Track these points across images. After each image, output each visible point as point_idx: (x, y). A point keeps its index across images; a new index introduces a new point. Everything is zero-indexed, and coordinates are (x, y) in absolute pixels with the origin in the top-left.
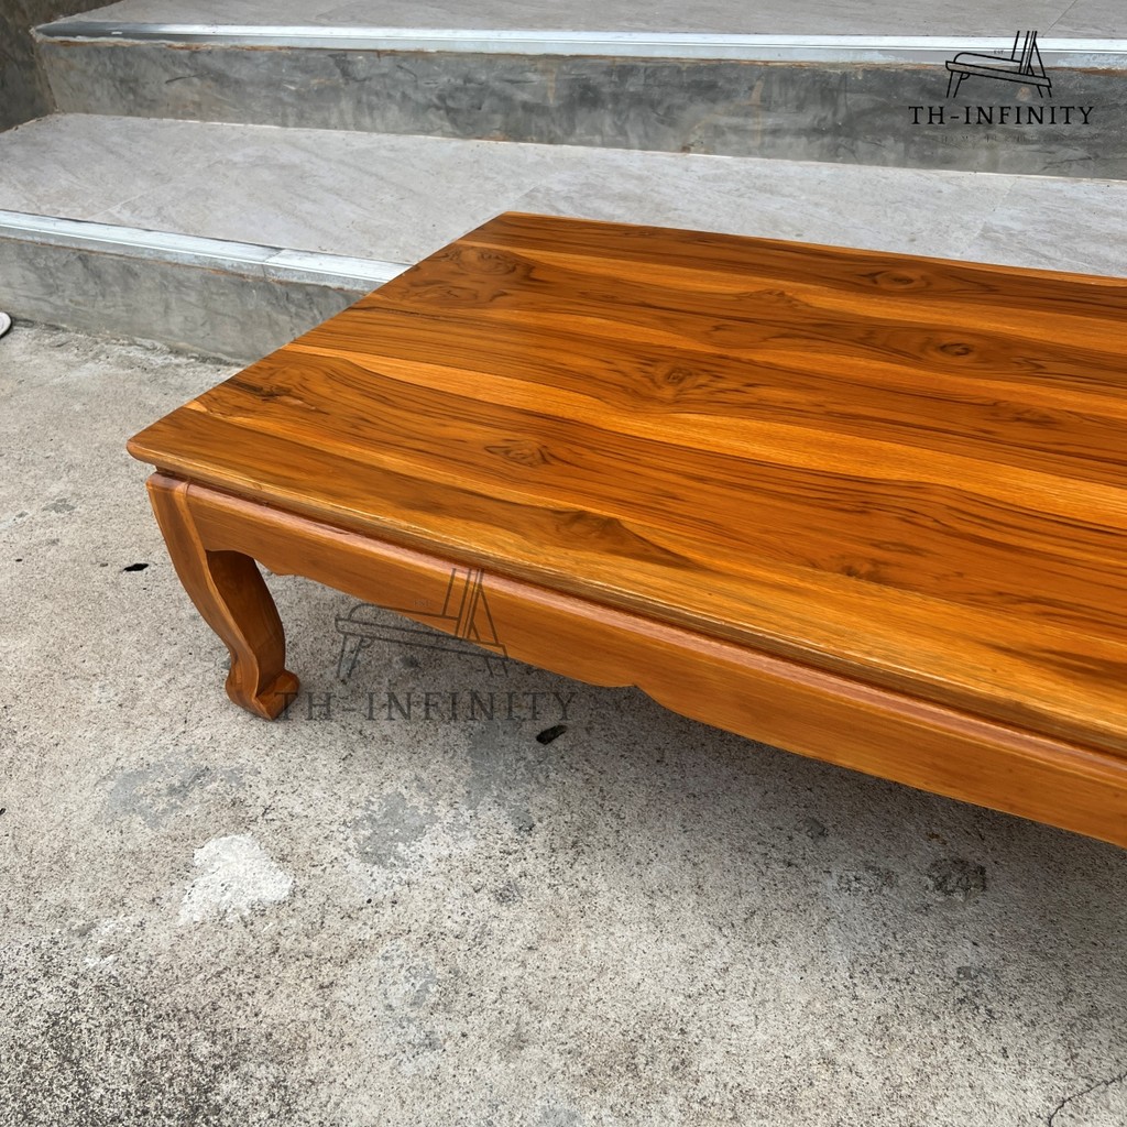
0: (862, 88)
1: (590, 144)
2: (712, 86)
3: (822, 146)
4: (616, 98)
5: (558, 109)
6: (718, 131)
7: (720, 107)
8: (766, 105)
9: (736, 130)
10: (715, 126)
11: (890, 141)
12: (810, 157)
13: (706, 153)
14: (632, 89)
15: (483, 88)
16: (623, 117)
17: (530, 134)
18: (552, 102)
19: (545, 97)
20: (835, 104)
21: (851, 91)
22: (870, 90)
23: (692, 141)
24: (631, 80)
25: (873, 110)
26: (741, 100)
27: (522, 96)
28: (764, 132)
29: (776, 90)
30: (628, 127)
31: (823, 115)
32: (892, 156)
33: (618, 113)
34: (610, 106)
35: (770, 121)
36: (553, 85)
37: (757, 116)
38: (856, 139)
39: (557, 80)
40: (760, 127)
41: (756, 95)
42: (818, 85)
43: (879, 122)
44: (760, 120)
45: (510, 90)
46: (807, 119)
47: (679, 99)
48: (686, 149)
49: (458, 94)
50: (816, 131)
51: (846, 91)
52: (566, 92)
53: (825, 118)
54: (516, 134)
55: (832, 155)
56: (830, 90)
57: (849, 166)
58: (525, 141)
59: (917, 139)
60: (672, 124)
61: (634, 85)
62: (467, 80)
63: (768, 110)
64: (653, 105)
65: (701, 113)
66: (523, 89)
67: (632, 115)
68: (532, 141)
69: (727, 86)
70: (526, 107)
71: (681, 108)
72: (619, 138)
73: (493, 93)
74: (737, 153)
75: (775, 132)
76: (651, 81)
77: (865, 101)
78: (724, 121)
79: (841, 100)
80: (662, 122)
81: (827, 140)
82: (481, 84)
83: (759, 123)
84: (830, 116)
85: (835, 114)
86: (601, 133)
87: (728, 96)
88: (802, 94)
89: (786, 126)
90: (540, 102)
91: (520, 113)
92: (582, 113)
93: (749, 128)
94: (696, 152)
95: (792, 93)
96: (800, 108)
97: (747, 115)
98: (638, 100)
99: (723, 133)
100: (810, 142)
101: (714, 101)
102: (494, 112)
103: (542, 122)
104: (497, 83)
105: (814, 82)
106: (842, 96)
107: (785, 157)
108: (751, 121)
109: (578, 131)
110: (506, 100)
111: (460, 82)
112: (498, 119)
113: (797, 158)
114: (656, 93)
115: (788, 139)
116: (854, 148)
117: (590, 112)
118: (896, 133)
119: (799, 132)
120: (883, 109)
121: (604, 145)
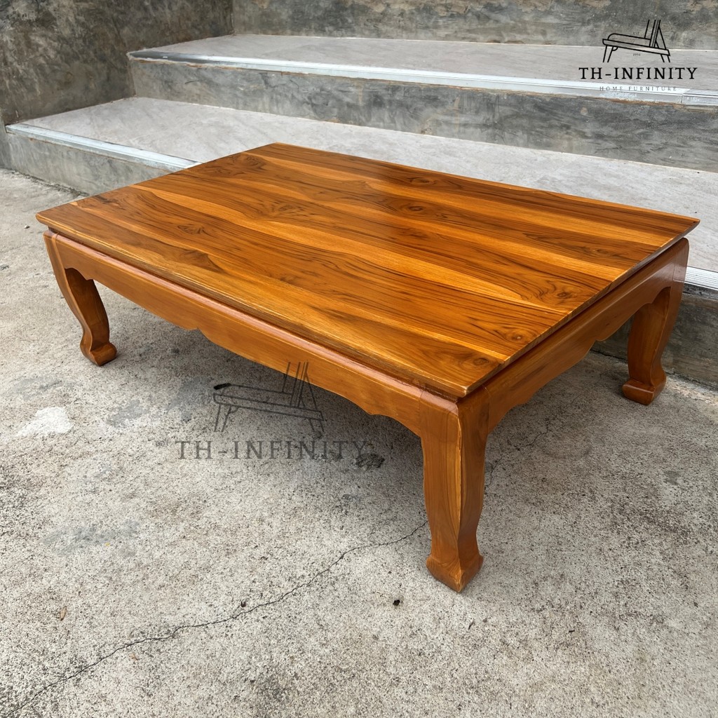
0: (506, 104)
1: (378, 127)
2: (435, 99)
3: (488, 134)
4: (390, 102)
5: (364, 107)
6: (438, 123)
7: (439, 110)
8: (461, 110)
9: (447, 123)
10: (437, 121)
11: (520, 133)
12: (482, 140)
13: (433, 135)
14: (398, 99)
15: (329, 94)
16: (394, 113)
17: (350, 119)
18: (361, 103)
19: (357, 100)
20: (493, 111)
21: (501, 105)
22: (510, 105)
23: (426, 128)
24: (398, 93)
25: (513, 115)
26: (449, 107)
27: (347, 99)
28: (460, 125)
29: (465, 102)
30: (396, 118)
31: (488, 117)
32: (521, 141)
33: (391, 111)
34: (388, 107)
35: (463, 119)
36: (361, 94)
37: (457, 116)
38: (504, 131)
39: (363, 92)
40: (458, 122)
41: (456, 105)
42: (485, 101)
43: (515, 122)
44: (458, 118)
45: (341, 95)
46: (480, 119)
47: (420, 105)
48: (423, 132)
49: (317, 97)
50: (485, 126)
51: (499, 105)
52: (367, 98)
53: (488, 119)
54: (343, 119)
55: (492, 139)
56: (492, 104)
57: (501, 146)
58: (347, 123)
59: (533, 132)
60: (417, 118)
61: (399, 96)
62: (322, 89)
63: (462, 113)
64: (408, 107)
65: (430, 113)
66: (347, 96)
67: (398, 113)
68: (351, 124)
69: (443, 99)
70: (349, 106)
71: (421, 110)
72: (392, 125)
73: (334, 97)
74: (447, 136)
75: (465, 125)
76: (407, 95)
77: (507, 111)
78: (441, 118)
79: (497, 109)
80: (412, 117)
81: (490, 131)
82: (328, 92)
83: (457, 120)
84: (491, 118)
85: (494, 117)
86: (384, 122)
87: (443, 104)
88: (478, 106)
89: (470, 122)
90: (355, 102)
91: (346, 108)
92: (374, 110)
93: (453, 122)
94: (428, 134)
95: (473, 104)
96: (477, 112)
97: (452, 115)
98: (401, 105)
99: (441, 124)
100: (482, 132)
101: (436, 107)
102: (334, 107)
103: (356, 114)
104: (335, 92)
105: (484, 99)
106: (497, 108)
107: (470, 139)
108: (454, 118)
109: (372, 120)
110: (339, 100)
111: (318, 90)
112: (336, 110)
113: (476, 140)
114: (409, 101)
115: (472, 129)
116: (503, 136)
117: (378, 109)
118: (523, 128)
119: (477, 126)
120: (517, 115)
121: (384, 128)
